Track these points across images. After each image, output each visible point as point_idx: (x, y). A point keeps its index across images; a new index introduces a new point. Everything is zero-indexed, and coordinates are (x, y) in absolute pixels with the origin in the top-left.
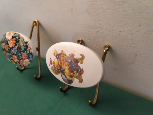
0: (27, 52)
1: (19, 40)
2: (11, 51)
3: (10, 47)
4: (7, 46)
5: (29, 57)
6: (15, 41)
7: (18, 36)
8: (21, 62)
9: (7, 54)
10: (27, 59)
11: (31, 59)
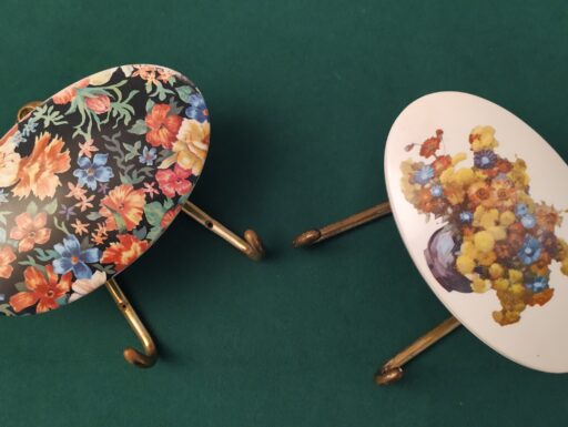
0: (156, 100)
1: (71, 110)
2: (74, 200)
3: (51, 193)
5: (180, 103)
6: (55, 141)
7: (49, 111)
8: (167, 177)
9: (59, 256)
10: (185, 122)
11: (196, 104)
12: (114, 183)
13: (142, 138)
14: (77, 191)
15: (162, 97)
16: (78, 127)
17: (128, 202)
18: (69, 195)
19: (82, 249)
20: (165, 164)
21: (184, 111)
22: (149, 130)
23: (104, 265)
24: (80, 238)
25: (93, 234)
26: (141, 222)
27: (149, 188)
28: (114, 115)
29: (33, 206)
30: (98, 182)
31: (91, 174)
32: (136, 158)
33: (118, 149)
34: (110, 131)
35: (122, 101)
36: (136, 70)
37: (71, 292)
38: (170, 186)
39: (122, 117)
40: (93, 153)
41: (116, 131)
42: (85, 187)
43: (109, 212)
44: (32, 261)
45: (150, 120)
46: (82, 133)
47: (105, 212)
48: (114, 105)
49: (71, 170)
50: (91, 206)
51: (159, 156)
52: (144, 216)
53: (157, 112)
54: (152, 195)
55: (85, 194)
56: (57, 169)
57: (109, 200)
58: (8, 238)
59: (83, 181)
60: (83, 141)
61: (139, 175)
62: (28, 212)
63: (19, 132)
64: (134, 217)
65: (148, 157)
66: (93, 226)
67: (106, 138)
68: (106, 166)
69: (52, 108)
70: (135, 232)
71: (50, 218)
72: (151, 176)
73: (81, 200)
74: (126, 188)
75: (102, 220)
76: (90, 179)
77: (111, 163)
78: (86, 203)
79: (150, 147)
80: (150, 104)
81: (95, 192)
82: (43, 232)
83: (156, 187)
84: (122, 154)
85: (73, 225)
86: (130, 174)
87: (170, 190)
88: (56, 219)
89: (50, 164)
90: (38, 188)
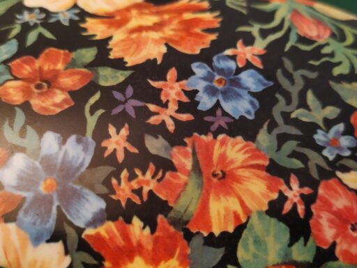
4: (52, 61)
6: (208, 16)
8: (340, 203)
12: (243, 129)
14: (172, 90)
17: (238, 180)
18: (155, 84)
19: (81, 180)
23: (83, 246)
24: (100, 158)
25: (124, 174)
26: (224, 234)
27: (294, 192)
28: (326, 50)
29: (89, 54)
30: (218, 105)
31: (220, 87)
32: (313, 127)
33: (294, 91)
34: (301, 62)
35: (348, 47)
38: (331, 221)
39: (335, 60)
40: (249, 65)
41: (312, 68)
42: (192, 94)
43: (188, 164)
46: (256, 34)
47: (185, 160)
49: (195, 58)
50: (171, 126)
51: (355, 158)
52: (241, 228)
54: (288, 207)
55: (180, 103)
56: (177, 43)
57: (209, 149)
58: (7, 61)
59: (197, 83)
60: (248, 43)
61: (294, 155)
62: (74, 55)
64: (220, 214)
65: (334, 143)
66: (139, 160)
68: (253, 94)
70: (197, 242)
71: (92, 87)
72: (314, 173)
73: (165, 106)
74: (256, 154)
75: (165, 165)
76: (211, 91)
77: (265, 99)
78: (167, 116)
79: (349, 131)
81: (199, 115)
82: (60, 97)
83: (308, 200)
84: (295, 102)
85: (112, 130)
86: (282, 139)
88: (97, 96)
89: (174, 30)
90: (123, 41)
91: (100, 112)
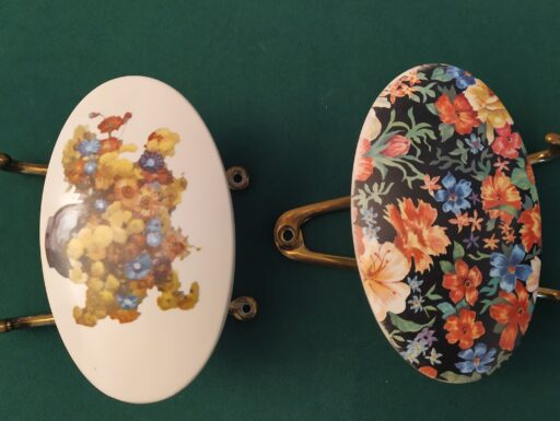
0: (430, 100)
1: (384, 172)
2: (467, 229)
3: (447, 242)
4: (451, 282)
5: (449, 85)
6: (402, 205)
7: (368, 190)
8: (500, 145)
9: (500, 278)
10: (467, 94)
11: (456, 75)
12: (476, 187)
13: (456, 135)
14: (462, 221)
15: (432, 94)
16: (405, 177)
17: (499, 190)
18: (460, 229)
19: (508, 256)
20: (490, 138)
21: (456, 88)
22: (453, 125)
23: (531, 252)
24: (499, 250)
25: (504, 238)
26: (521, 195)
28: (419, 141)
29: (445, 265)
30: (467, 199)
31: (456, 198)
32: (469, 154)
33: (451, 161)
34: (431, 156)
35: (411, 127)
36: (388, 97)
37: (531, 294)
38: (509, 149)
39: (425, 137)
40: (439, 183)
41: (434, 151)
42: (463, 211)
43: (496, 211)
44: (487, 302)
45: (446, 119)
46: (413, 178)
47: (494, 214)
48: (409, 134)
49: (440, 211)
50: (481, 220)
51: (480, 136)
52: (518, 189)
53: (443, 108)
54: (506, 168)
55: (469, 216)
56: (429, 221)
57: (488, 202)
58: (454, 305)
59: (456, 209)
60: (422, 183)
61: (485, 164)
62: (446, 273)
63: (365, 229)
64: (513, 197)
65: (475, 144)
66: (497, 233)
67: (434, 163)
68: (457, 181)
69: (366, 187)
70: (525, 206)
71: (466, 259)
72: (491, 155)
73: (471, 224)
74: (487, 182)
75: (498, 221)
76: (459, 202)
77: (459, 176)
78: (476, 222)
79: (468, 136)
80: (431, 108)
81: (473, 208)
82: (472, 273)
83: (503, 160)
84: (458, 161)
85: (486, 246)
86: (479, 169)
87: (511, 152)
88: (470, 255)
89: (419, 223)
90: (432, 248)
91: (479, 253)
